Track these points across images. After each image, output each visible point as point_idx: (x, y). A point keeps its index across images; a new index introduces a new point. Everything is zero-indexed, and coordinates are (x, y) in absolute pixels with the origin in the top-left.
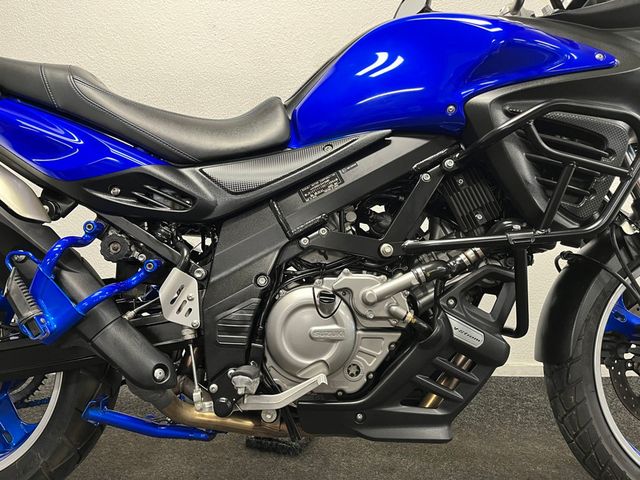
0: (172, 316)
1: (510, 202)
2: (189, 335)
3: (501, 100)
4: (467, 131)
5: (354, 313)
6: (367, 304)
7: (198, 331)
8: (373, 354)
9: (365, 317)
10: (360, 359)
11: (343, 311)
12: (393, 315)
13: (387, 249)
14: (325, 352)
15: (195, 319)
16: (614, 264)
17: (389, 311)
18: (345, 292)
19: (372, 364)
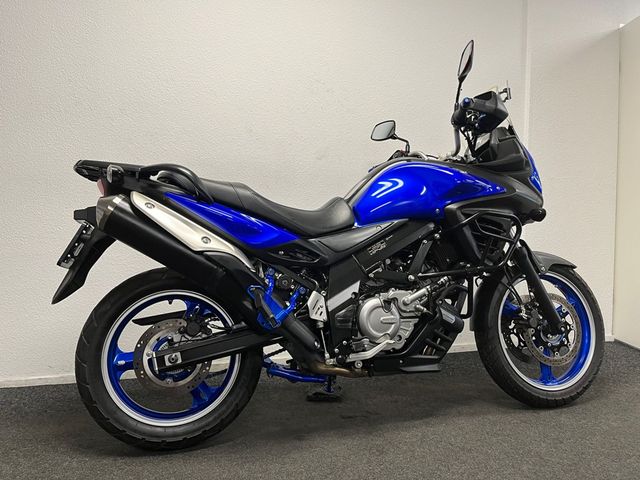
0: (314, 316)
1: (464, 253)
2: (321, 325)
3: (459, 208)
4: (446, 221)
5: (399, 309)
6: (405, 304)
7: (325, 323)
8: (407, 329)
9: (405, 312)
10: (401, 333)
11: (394, 309)
12: (417, 310)
13: (411, 277)
14: (388, 330)
15: (324, 317)
16: (505, 280)
17: (415, 307)
18: (395, 300)
19: (407, 335)
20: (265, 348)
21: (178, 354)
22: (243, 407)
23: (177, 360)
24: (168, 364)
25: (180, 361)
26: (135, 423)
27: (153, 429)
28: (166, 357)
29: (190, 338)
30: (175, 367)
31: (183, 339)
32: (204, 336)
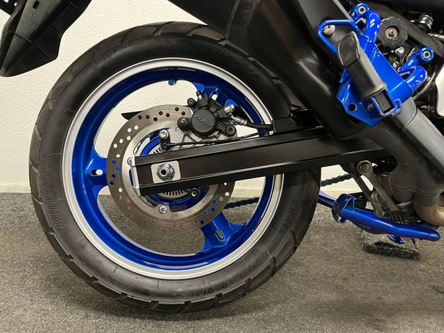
20: (323, 169)
21: (175, 164)
22: (283, 264)
23: (172, 176)
24: (157, 180)
25: (177, 177)
26: (113, 267)
27: (140, 279)
28: (155, 168)
29: (198, 140)
30: (169, 187)
31: (187, 140)
32: (222, 137)
